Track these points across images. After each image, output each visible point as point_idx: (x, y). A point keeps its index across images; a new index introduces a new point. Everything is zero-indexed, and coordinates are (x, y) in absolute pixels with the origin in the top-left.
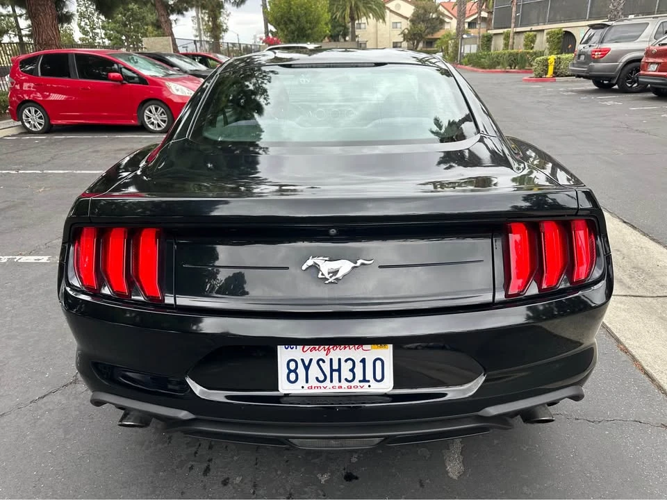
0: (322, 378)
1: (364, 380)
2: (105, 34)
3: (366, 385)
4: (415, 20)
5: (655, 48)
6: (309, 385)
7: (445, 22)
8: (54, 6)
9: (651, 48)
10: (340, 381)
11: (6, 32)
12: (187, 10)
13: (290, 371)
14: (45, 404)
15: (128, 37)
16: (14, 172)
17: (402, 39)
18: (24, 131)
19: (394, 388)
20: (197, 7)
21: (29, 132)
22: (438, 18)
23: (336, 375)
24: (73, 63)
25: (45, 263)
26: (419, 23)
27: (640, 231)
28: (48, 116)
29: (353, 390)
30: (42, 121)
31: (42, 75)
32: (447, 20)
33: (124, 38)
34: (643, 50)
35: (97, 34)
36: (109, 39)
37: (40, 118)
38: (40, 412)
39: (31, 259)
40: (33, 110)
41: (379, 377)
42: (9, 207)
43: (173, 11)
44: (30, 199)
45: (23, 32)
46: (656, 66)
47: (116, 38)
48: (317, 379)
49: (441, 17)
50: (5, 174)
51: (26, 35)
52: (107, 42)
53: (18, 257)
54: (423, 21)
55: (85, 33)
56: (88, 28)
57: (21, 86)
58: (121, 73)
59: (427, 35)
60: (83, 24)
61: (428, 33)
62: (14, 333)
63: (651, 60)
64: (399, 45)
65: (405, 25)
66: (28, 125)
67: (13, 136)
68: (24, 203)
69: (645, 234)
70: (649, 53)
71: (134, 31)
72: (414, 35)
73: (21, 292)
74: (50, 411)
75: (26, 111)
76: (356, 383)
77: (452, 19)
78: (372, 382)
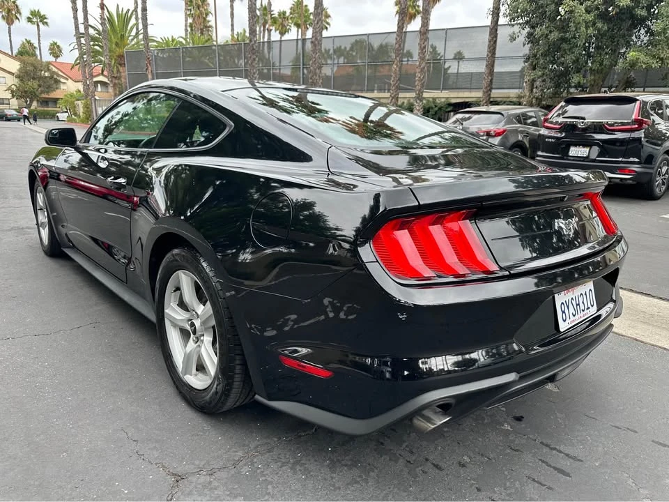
0: (574, 313)
1: (588, 307)
4: (22, 76)
6: (571, 320)
7: (60, 81)
10: (580, 313)
17: (9, 96)
19: (597, 309)
22: (52, 77)
23: (578, 309)
26: (29, 80)
32: (62, 80)
49: (55, 76)
54: (34, 79)
59: (41, 93)
61: (42, 92)
64: (6, 102)
65: (12, 81)
72: (26, 92)
76: (586, 311)
77: (68, 80)
78: (591, 308)
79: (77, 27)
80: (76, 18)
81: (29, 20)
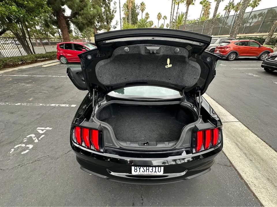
0: (144, 171)
1: (155, 172)
2: (81, 34)
3: (156, 173)
5: (219, 46)
6: (140, 172)
8: (67, 29)
9: (218, 46)
10: (149, 172)
11: (56, 33)
12: (101, 30)
13: (135, 169)
14: (68, 154)
15: (87, 35)
16: (59, 76)
18: (61, 63)
19: (163, 173)
20: (104, 29)
21: (62, 63)
23: (148, 170)
24: (73, 46)
25: (68, 107)
27: (216, 101)
28: (67, 60)
29: (152, 174)
30: (66, 61)
31: (65, 48)
33: (86, 35)
34: (216, 46)
35: (79, 34)
36: (82, 35)
37: (65, 60)
38: (67, 157)
39: (64, 105)
40: (63, 58)
41: (159, 171)
42: (58, 88)
43: (98, 30)
44: (63, 85)
45: (60, 33)
46: (219, 51)
47: (84, 35)
48: (142, 171)
50: (57, 77)
51: (61, 34)
52: (82, 36)
53: (61, 105)
55: (76, 33)
56: (76, 32)
57: (60, 52)
58: (85, 49)
60: (75, 31)
62: (61, 130)
63: (217, 49)
66: (62, 62)
67: (58, 64)
68: (62, 87)
69: (217, 102)
70: (217, 48)
71: (88, 34)
73: (62, 116)
74: (70, 157)
75: (61, 58)
76: (153, 172)
78: (158, 172)
79: (171, 20)
80: (171, 17)
81: (163, 19)
